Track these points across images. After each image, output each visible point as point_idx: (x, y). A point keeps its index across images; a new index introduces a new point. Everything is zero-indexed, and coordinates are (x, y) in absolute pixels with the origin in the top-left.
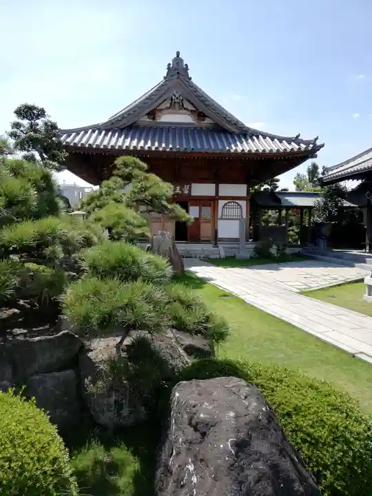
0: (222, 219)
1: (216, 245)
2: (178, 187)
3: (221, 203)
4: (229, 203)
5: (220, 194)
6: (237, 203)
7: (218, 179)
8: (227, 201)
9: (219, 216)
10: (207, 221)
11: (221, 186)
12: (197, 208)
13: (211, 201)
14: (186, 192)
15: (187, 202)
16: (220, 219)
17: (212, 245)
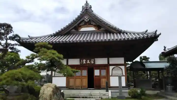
0: (112, 76)
1: (107, 91)
2: (88, 60)
3: (111, 68)
4: (115, 67)
5: (110, 63)
6: (119, 67)
7: (108, 56)
8: (114, 67)
9: (111, 75)
10: (104, 77)
11: (110, 59)
12: (98, 71)
13: (106, 67)
14: (92, 62)
15: (93, 68)
16: (111, 76)
17: (105, 90)
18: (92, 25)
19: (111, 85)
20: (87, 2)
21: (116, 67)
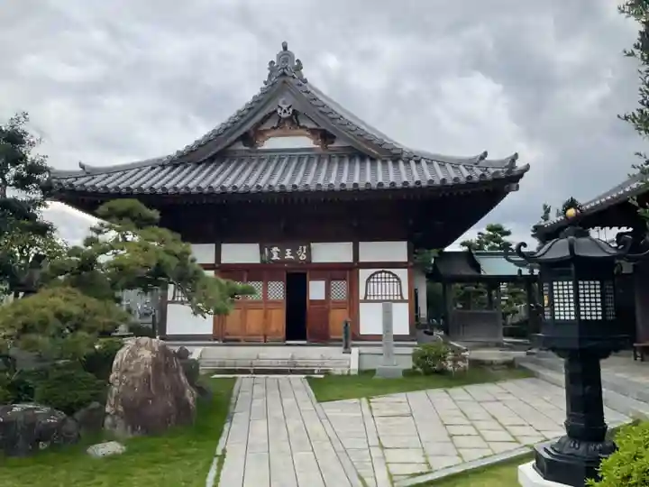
0: (365, 301)
1: (347, 350)
2: (288, 250)
3: (364, 274)
4: (376, 273)
5: (362, 259)
6: (389, 272)
7: (358, 234)
8: (373, 271)
9: (362, 296)
10: (339, 306)
11: (362, 245)
12: (322, 284)
13: (346, 272)
14: (303, 257)
15: (305, 275)
16: (362, 302)
17: (342, 349)
18: (304, 127)
19: (363, 331)
20: (285, 48)
21: (381, 272)
